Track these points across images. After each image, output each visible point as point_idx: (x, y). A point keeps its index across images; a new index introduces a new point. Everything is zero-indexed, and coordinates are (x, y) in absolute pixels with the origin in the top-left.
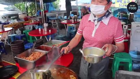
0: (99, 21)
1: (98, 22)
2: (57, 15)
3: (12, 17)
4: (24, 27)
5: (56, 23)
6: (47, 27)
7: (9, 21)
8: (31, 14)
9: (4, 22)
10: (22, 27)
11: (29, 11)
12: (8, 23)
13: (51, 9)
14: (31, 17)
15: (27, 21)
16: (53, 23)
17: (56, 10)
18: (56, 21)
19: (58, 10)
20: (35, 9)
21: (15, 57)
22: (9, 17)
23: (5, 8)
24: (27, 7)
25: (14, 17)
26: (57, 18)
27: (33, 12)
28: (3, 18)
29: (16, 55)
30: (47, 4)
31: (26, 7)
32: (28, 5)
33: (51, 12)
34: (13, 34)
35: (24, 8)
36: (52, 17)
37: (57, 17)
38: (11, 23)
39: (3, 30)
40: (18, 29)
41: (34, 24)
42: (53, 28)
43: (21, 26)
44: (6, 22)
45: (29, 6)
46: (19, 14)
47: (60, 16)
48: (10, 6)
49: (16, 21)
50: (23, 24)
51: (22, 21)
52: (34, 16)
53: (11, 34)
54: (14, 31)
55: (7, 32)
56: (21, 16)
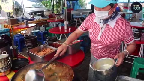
0: (105, 23)
1: (103, 24)
2: (81, 14)
3: (37, 14)
4: (48, 24)
5: (80, 22)
6: (67, 25)
7: (35, 18)
8: (56, 11)
9: (29, 19)
10: (47, 24)
11: (55, 9)
12: (34, 20)
13: (77, 7)
14: (56, 15)
15: (52, 19)
16: (77, 22)
17: (82, 8)
18: (80, 20)
19: (83, 9)
20: (61, 7)
21: (27, 51)
22: (35, 14)
23: (33, 5)
24: (54, 5)
25: (40, 14)
26: (81, 17)
27: (59, 9)
28: (30, 14)
29: (28, 49)
30: (73, 2)
31: (52, 4)
32: (54, 2)
33: (76, 11)
34: (37, 30)
35: (51, 5)
36: (77, 15)
37: (81, 15)
38: (36, 20)
39: (27, 26)
40: (43, 26)
41: (57, 21)
42: (76, 26)
43: (45, 23)
44: (32, 18)
45: (56, 4)
46: (44, 11)
47: (86, 15)
48: (38, 3)
49: (41, 18)
50: (46, 21)
51: (47, 18)
52: (59, 13)
53: (36, 30)
54: (38, 27)
55: (30, 28)
56: (46, 13)
